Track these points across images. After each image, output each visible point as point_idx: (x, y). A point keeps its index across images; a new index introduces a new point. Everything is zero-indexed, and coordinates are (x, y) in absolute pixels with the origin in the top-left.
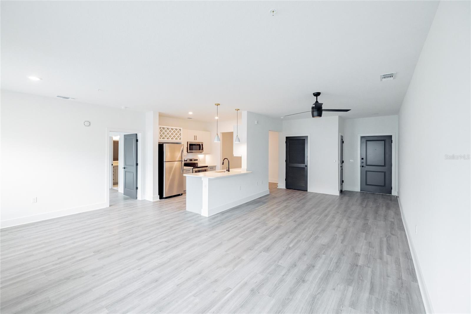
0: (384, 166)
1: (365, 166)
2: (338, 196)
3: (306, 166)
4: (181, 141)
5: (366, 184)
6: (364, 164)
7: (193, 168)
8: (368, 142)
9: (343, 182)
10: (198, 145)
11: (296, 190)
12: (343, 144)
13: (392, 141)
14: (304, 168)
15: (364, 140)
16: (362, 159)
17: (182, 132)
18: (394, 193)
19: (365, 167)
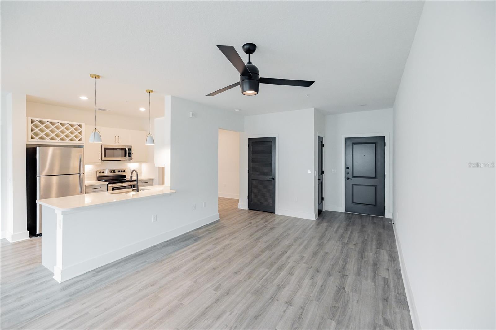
0: (375, 177)
1: (350, 177)
2: (314, 221)
3: (273, 179)
4: (83, 143)
5: (353, 202)
6: (350, 176)
7: (107, 183)
8: (355, 145)
9: (323, 200)
10: (122, 149)
11: (260, 212)
12: (323, 148)
13: (385, 143)
14: (271, 181)
15: (350, 143)
16: (348, 168)
17: (83, 129)
18: (388, 214)
19: (351, 179)
